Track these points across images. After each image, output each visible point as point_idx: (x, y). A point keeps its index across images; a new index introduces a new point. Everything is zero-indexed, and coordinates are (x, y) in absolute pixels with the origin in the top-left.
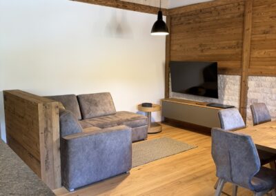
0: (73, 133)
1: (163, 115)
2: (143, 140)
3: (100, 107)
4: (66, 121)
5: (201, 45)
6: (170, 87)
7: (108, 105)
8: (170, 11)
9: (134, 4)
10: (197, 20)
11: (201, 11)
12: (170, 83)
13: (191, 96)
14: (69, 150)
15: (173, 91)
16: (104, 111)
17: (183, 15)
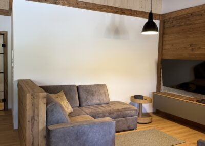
0: (58, 122)
1: (154, 107)
2: (133, 129)
3: (96, 97)
4: (52, 111)
5: (191, 45)
6: (162, 82)
7: (104, 95)
8: (163, 16)
9: (131, 10)
10: (188, 22)
11: (192, 14)
12: (162, 78)
13: (180, 91)
14: (51, 140)
15: (164, 85)
16: (99, 100)
17: (176, 19)
